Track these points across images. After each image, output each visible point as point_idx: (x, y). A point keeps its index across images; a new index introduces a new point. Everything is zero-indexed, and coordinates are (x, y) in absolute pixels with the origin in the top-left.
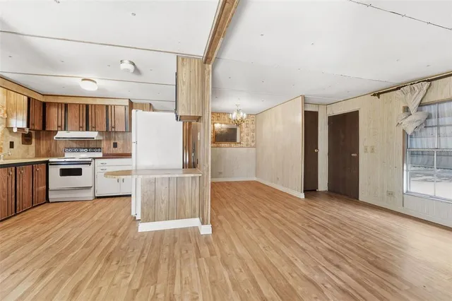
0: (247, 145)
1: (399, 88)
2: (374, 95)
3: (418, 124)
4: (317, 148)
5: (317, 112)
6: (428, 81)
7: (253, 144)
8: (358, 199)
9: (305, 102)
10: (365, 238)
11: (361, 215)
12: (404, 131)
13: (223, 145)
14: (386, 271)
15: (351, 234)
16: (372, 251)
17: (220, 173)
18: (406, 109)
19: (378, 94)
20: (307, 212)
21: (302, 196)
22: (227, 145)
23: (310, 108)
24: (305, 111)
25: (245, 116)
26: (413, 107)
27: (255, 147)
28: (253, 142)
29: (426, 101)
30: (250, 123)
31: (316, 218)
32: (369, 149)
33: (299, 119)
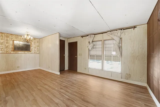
0: (35, 53)
1: (88, 36)
2: (81, 37)
3: (92, 47)
4: (65, 54)
5: (65, 41)
6: (94, 35)
7: (38, 52)
8: (77, 71)
9: (60, 36)
10: (80, 88)
11: (78, 77)
12: (89, 49)
13: (20, 52)
14: (87, 102)
15: (76, 87)
16: (83, 93)
17: (18, 67)
18: (89, 42)
19: (82, 37)
20: (60, 81)
21: (59, 73)
22: (22, 52)
23: (62, 39)
24: (60, 40)
25: (32, 38)
26: (91, 42)
27: (39, 53)
28: (38, 51)
29: (93, 40)
30: (36, 42)
31: (64, 83)
32: (80, 54)
33: (58, 43)
